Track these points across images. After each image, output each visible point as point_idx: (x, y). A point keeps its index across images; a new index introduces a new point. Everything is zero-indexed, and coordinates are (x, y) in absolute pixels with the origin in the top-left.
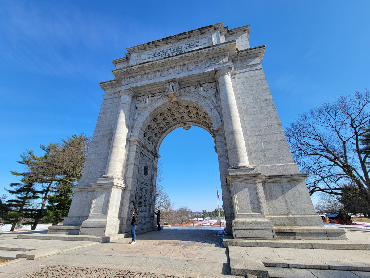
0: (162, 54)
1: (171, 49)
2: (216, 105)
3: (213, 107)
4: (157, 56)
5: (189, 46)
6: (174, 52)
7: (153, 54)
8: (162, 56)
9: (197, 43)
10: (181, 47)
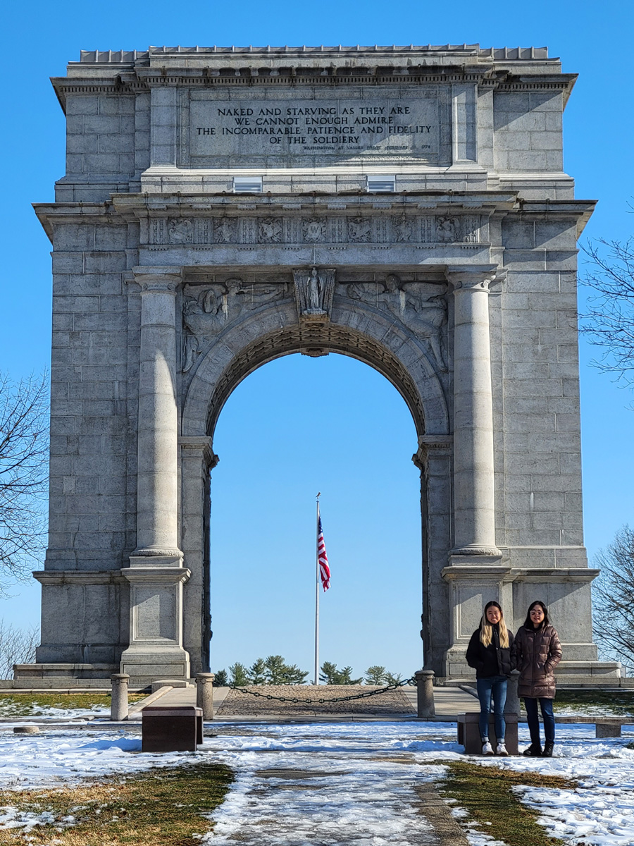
0: (276, 127)
1: (307, 110)
2: (440, 364)
3: (431, 371)
4: (257, 132)
5: (372, 119)
6: (318, 130)
7: (239, 112)
8: (277, 136)
9: (400, 116)
10: (345, 115)
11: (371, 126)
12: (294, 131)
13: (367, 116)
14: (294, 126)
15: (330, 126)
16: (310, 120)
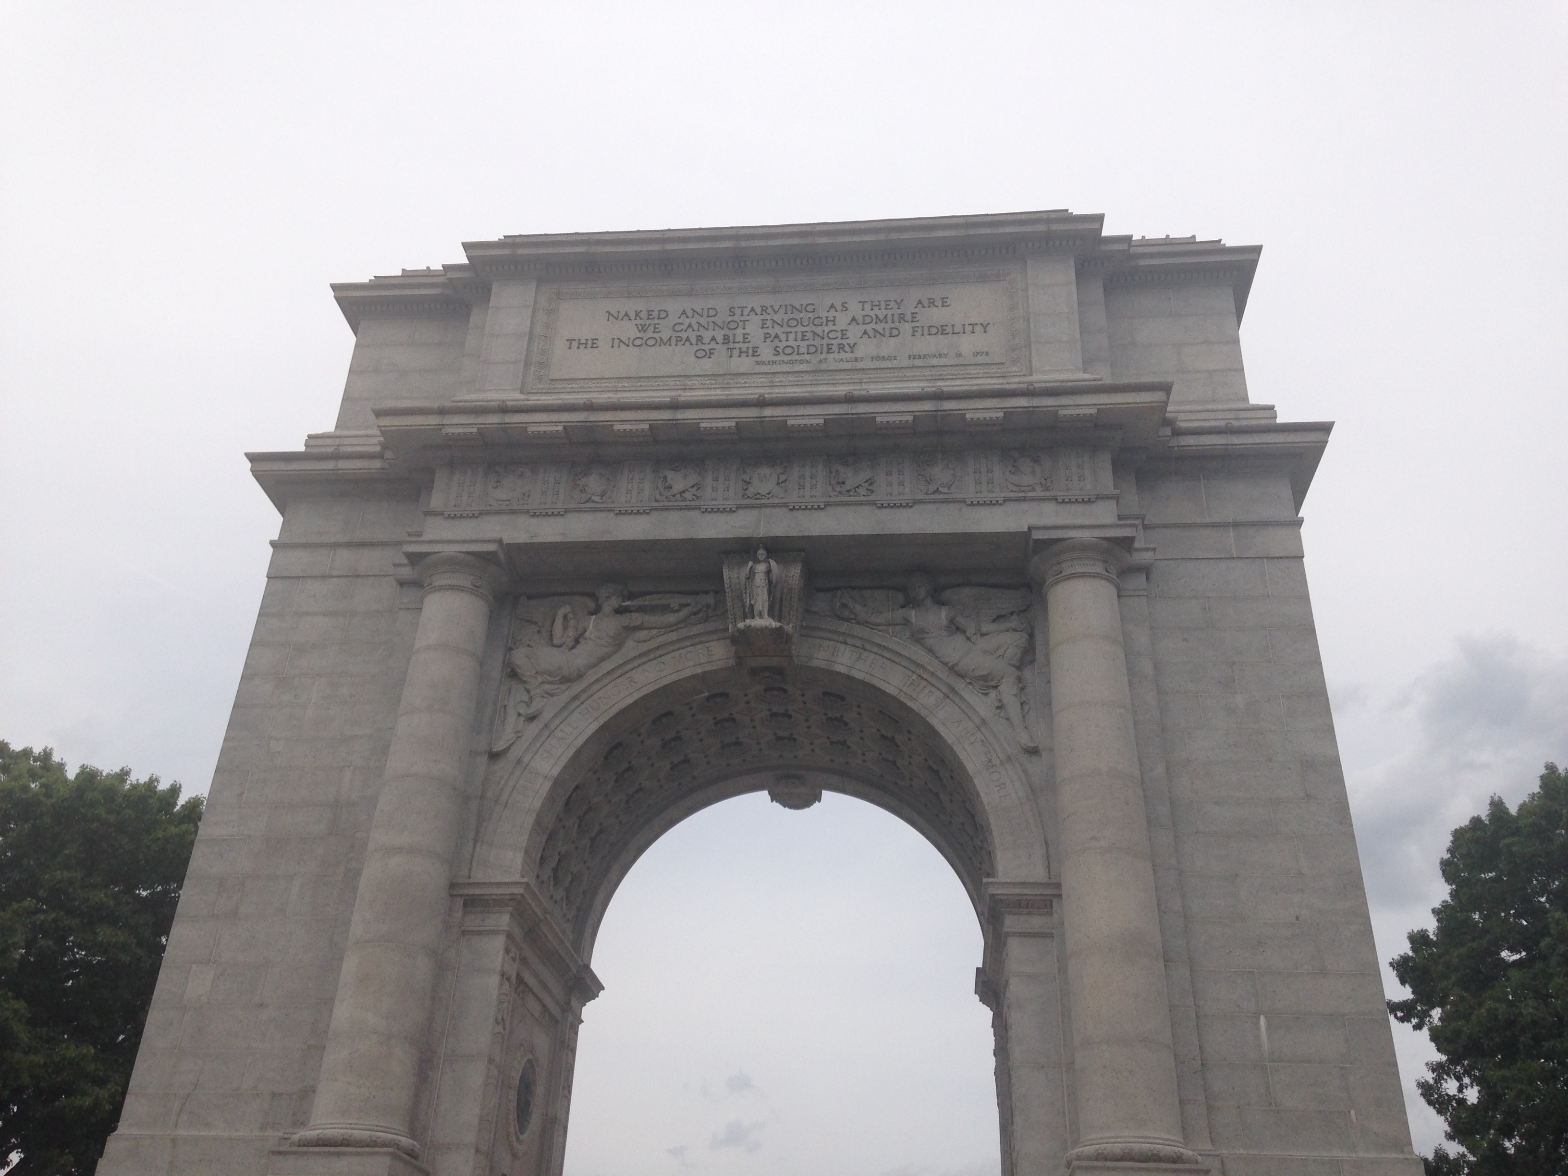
0: (708, 335)
3: (1002, 750)
4: (673, 342)
5: (881, 317)
6: (783, 337)
7: (644, 315)
8: (707, 347)
9: (933, 310)
10: (832, 313)
11: (879, 327)
12: (740, 338)
13: (872, 314)
14: (740, 332)
15: (805, 329)
16: (769, 323)
